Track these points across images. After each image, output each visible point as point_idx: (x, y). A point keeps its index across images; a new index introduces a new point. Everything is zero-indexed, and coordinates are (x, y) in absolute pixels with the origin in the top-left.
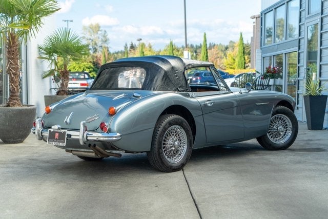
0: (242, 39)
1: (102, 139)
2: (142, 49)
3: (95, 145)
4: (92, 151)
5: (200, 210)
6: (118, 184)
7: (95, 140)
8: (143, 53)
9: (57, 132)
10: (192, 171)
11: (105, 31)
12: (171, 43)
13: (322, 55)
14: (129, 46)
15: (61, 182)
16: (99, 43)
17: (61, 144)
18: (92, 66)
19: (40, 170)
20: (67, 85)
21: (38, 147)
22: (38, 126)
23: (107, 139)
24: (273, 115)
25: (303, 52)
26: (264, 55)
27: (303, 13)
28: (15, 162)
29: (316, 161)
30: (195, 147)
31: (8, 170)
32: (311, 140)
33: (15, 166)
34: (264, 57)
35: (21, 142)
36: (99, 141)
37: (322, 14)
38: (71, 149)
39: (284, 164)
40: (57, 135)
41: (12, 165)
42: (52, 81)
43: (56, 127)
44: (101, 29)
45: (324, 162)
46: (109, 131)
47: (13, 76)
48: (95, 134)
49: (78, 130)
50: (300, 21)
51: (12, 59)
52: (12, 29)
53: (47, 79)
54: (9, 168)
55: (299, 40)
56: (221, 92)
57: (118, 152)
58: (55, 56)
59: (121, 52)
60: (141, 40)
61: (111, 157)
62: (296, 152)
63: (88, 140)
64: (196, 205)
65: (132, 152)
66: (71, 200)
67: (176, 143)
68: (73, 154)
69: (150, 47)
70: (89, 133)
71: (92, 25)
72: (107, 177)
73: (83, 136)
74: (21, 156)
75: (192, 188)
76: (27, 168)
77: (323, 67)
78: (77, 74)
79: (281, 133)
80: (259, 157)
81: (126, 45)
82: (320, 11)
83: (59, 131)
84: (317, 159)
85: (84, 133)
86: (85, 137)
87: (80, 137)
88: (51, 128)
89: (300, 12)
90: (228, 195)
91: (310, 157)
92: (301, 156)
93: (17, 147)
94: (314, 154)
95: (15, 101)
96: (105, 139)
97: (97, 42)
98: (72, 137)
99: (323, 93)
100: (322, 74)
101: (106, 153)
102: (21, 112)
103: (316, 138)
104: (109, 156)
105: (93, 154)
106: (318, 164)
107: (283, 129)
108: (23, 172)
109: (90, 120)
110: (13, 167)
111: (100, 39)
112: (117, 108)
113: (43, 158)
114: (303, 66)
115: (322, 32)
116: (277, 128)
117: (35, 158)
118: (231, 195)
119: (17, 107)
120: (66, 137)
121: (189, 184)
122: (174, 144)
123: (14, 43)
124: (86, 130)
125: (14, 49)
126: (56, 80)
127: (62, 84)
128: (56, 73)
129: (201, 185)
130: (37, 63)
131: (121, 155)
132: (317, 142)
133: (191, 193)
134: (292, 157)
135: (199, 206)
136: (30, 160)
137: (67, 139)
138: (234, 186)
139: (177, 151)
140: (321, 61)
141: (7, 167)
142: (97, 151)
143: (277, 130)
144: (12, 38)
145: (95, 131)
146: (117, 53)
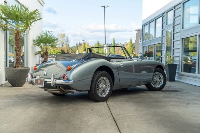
0: (131, 40)
1: (63, 83)
2: (85, 45)
3: (59, 87)
4: (58, 90)
5: (118, 124)
6: (71, 109)
7: (59, 84)
8: (85, 46)
9: (39, 80)
10: (111, 102)
11: (68, 37)
12: (98, 42)
13: (174, 45)
14: (78, 44)
15: (39, 107)
16: (65, 42)
17: (41, 86)
18: (61, 52)
19: (29, 101)
20: (47, 59)
21: (30, 88)
22: (30, 77)
23: (66, 83)
24: (154, 73)
25: (164, 43)
26: (144, 46)
27: (164, 24)
28: (16, 96)
29: (176, 97)
30: (114, 89)
31: (11, 100)
32: (170, 86)
33: (16, 98)
34: (144, 47)
35: (21, 86)
36: (62, 84)
37: (174, 24)
38: (47, 89)
39: (160, 98)
40: (39, 81)
41: (13, 98)
42: (40, 57)
43: (39, 77)
44: (65, 36)
45: (180, 97)
46: (68, 79)
47: (18, 52)
48: (60, 81)
49: (50, 79)
50: (162, 28)
51: (17, 43)
52: (18, 28)
53: (38, 56)
54: (12, 99)
55: (162, 37)
56: (128, 60)
57: (72, 91)
58: (42, 44)
59: (75, 47)
60: (84, 40)
61: (68, 94)
62: (164, 92)
63: (55, 84)
64: (115, 121)
65: (80, 91)
66: (43, 118)
67: (104, 86)
68: (48, 92)
69: (88, 44)
70: (56, 80)
71: (62, 34)
72: (65, 105)
73: (53, 82)
74: (20, 93)
75: (112, 111)
76: (22, 99)
77: (175, 50)
78: (53, 55)
79: (158, 82)
80: (145, 95)
81: (77, 43)
82: (173, 23)
83: (40, 79)
84: (176, 96)
85: (53, 80)
86: (54, 82)
87: (51, 83)
88: (36, 77)
89: (163, 24)
90: (133, 115)
91: (172, 94)
92: (168, 94)
93: (18, 89)
94: (174, 93)
95: (18, 65)
96: (65, 83)
97: (64, 42)
98: (47, 82)
99: (175, 63)
100: (174, 53)
101: (66, 91)
102: (21, 71)
103: (173, 85)
104: (67, 93)
105: (59, 92)
106: (177, 98)
107: (159, 80)
108: (19, 101)
109: (57, 73)
110: (14, 99)
111: (65, 41)
112: (72, 67)
113: (32, 94)
114: (164, 50)
115: (174, 33)
116: (156, 79)
117: (27, 94)
118: (134, 115)
119: (19, 68)
120: (44, 82)
121: (110, 109)
122: (103, 87)
123: (19, 35)
124: (55, 79)
125: (18, 38)
126: (42, 56)
127: (45, 59)
128: (42, 53)
129: (117, 109)
130: (32, 48)
131: (74, 92)
132: (174, 87)
133: (111, 114)
134: (163, 94)
135: (117, 122)
136: (24, 95)
137: (44, 83)
138: (135, 110)
139: (104, 91)
140: (173, 47)
141: (11, 99)
142: (61, 90)
143: (156, 81)
144: (17, 33)
145: (60, 79)
146: (73, 47)
